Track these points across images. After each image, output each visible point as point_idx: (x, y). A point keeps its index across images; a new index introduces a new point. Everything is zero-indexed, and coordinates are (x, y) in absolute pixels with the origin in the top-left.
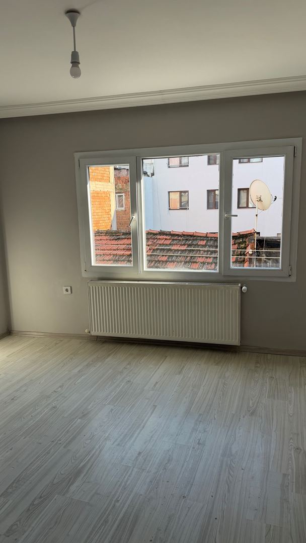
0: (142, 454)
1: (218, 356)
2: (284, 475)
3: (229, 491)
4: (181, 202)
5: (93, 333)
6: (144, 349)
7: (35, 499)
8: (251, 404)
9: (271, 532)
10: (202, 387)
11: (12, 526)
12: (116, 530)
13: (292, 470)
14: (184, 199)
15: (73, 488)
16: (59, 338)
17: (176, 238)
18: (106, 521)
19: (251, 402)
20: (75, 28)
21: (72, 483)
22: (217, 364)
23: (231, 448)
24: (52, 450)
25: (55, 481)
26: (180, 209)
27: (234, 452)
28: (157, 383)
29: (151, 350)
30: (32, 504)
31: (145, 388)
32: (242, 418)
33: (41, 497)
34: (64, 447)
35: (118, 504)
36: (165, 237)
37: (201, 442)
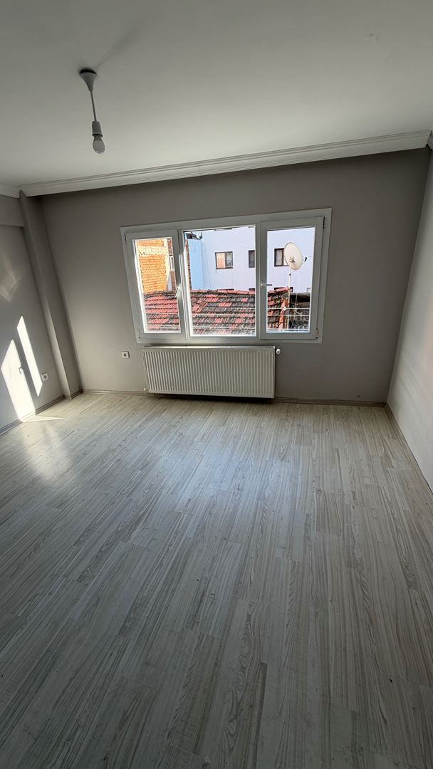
0: (191, 501)
1: (256, 407)
2: (308, 515)
3: (262, 532)
4: (226, 261)
5: (150, 391)
6: (194, 403)
7: (103, 546)
8: (282, 451)
9: (296, 568)
10: (242, 437)
11: (83, 573)
12: (169, 572)
13: (314, 510)
14: (229, 258)
15: (134, 535)
16: (123, 396)
17: (222, 296)
18: (161, 564)
19: (282, 448)
20: (93, 92)
21: (134, 530)
22: (255, 415)
23: (264, 493)
24: (117, 500)
25: (119, 529)
26: (226, 268)
27: (267, 495)
28: (204, 435)
29: (199, 404)
30: (100, 551)
31: (195, 440)
32: (274, 464)
33: (108, 544)
34: (127, 497)
35: (171, 548)
36: (213, 295)
37: (240, 488)
